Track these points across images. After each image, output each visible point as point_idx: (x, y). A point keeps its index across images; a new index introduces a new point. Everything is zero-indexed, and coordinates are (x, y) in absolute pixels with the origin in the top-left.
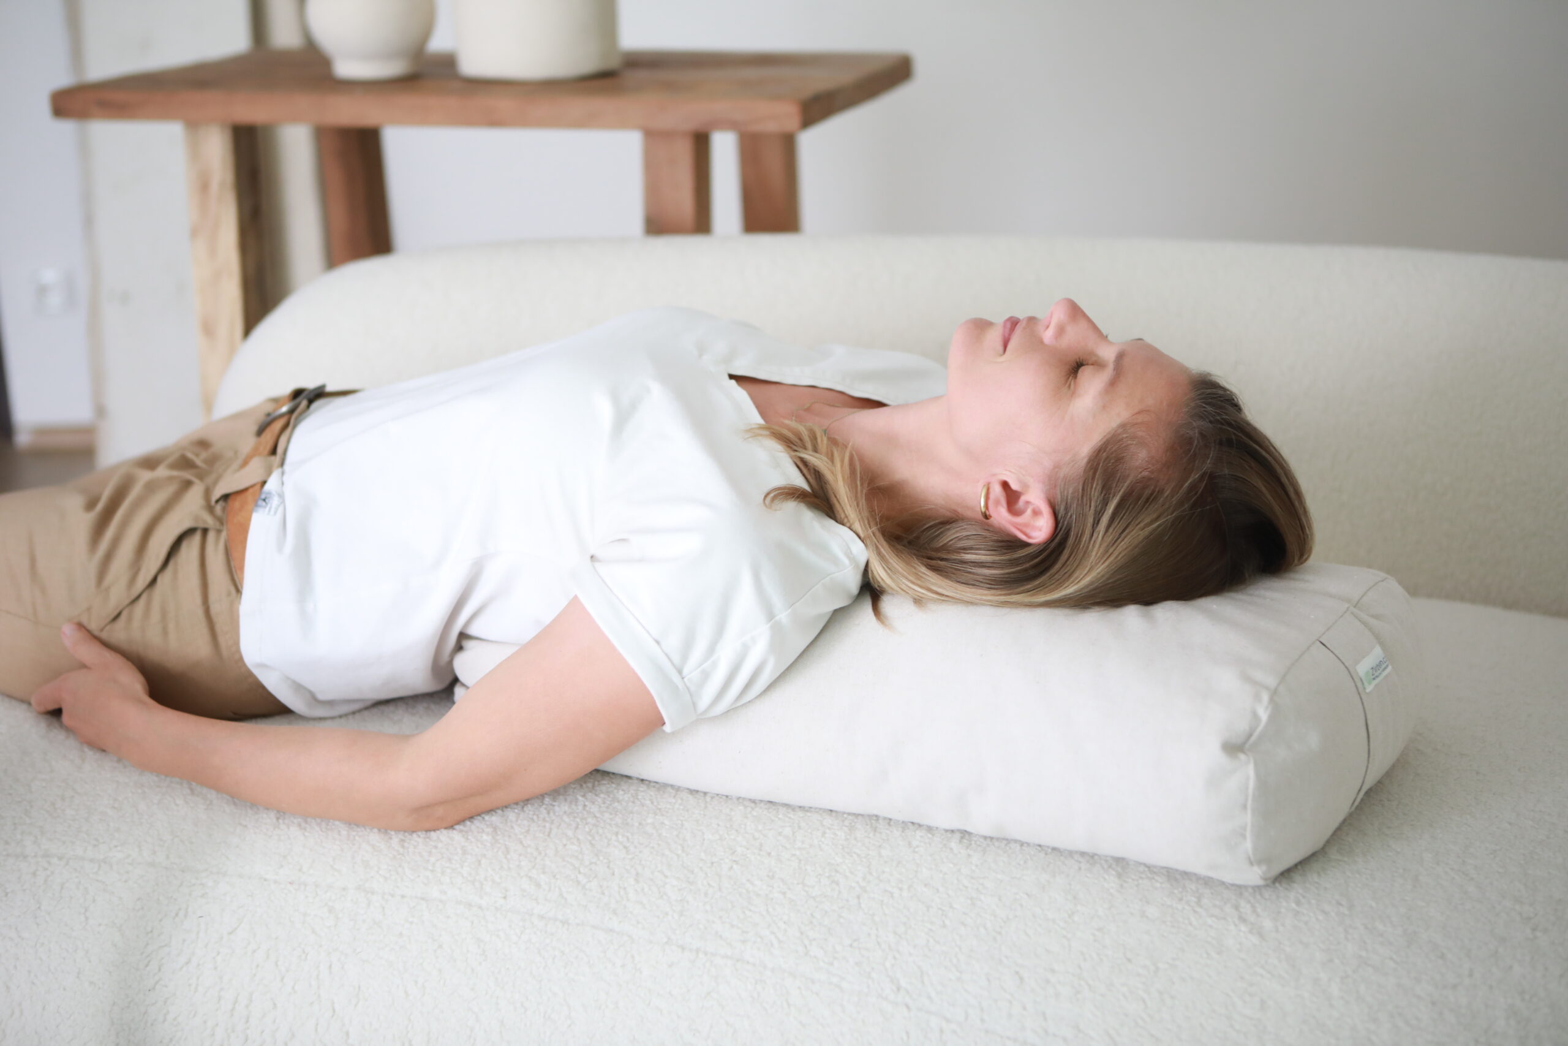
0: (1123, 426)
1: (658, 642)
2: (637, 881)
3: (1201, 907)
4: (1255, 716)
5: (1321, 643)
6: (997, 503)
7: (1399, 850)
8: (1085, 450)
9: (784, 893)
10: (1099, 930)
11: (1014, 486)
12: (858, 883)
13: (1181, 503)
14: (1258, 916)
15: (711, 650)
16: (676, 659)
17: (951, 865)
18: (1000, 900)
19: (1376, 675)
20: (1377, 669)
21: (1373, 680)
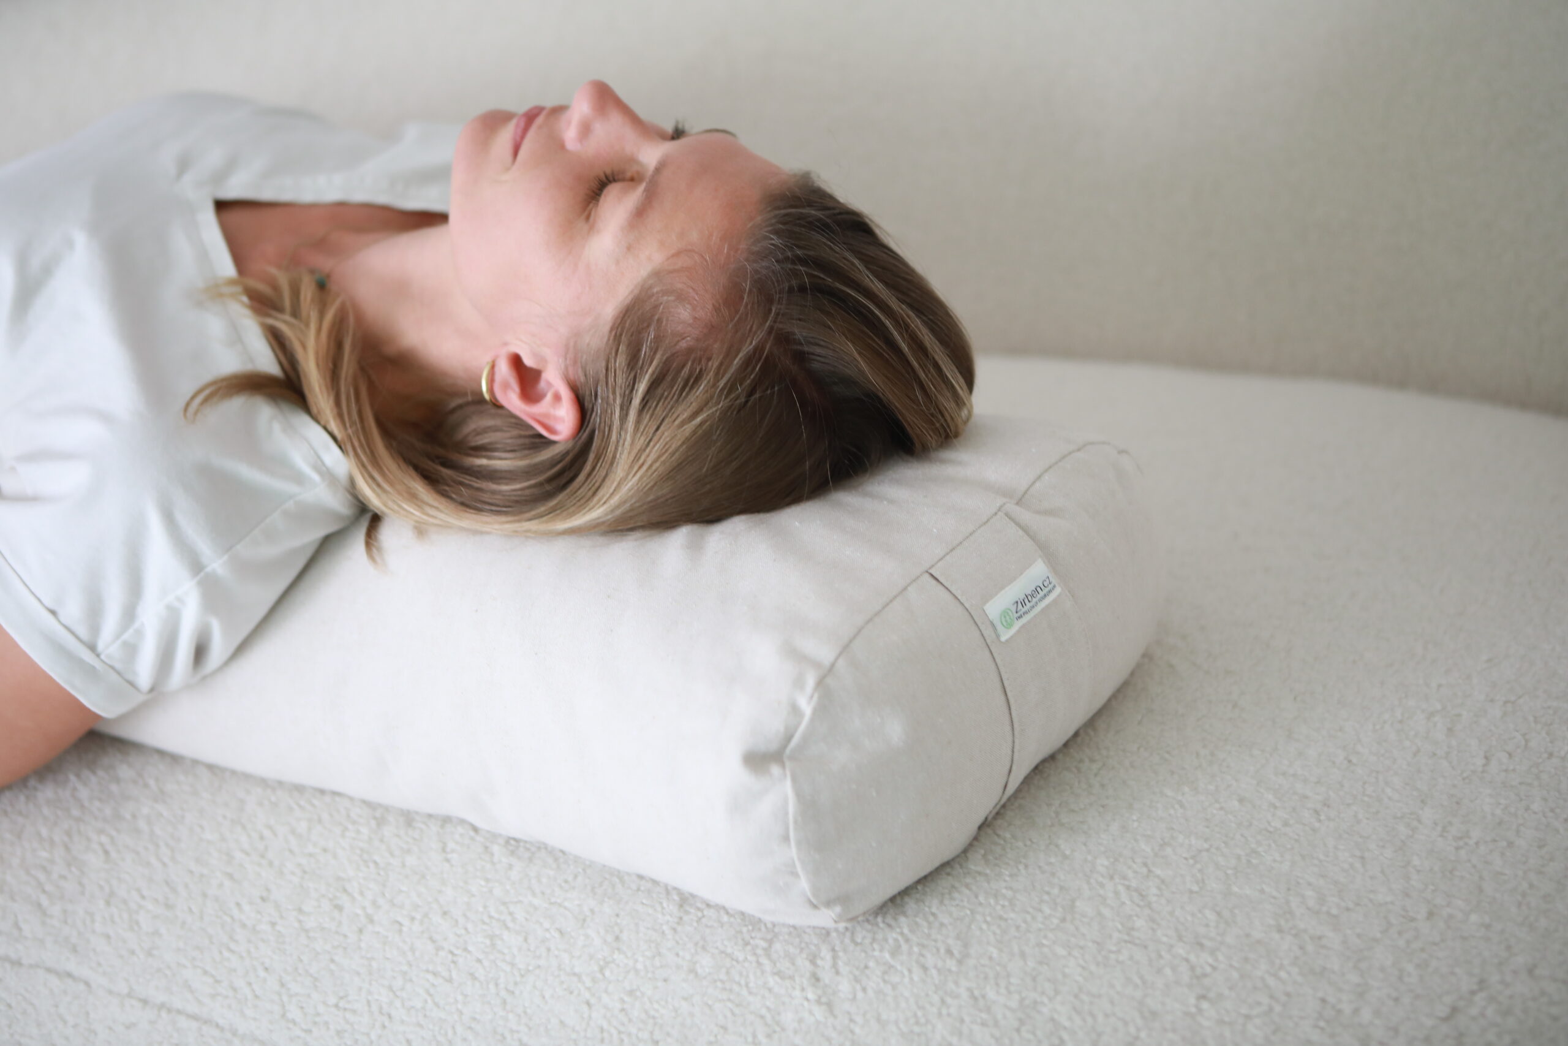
0: (657, 274)
1: (53, 613)
2: (108, 903)
3: (768, 956)
4: (795, 710)
5: (932, 575)
6: (506, 386)
7: (1068, 852)
8: (609, 310)
9: (273, 924)
10: (631, 993)
11: (528, 361)
12: (364, 908)
13: (731, 387)
14: (837, 973)
15: (130, 614)
16: (83, 632)
17: (483, 883)
18: (526, 940)
19: (1021, 612)
20: (1026, 601)
21: (1019, 617)
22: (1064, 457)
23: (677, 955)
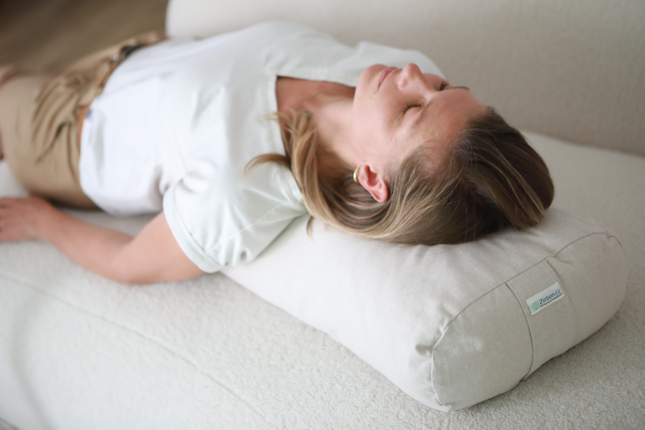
0: (421, 148)
1: (191, 234)
3: (425, 417)
4: (438, 332)
5: (507, 285)
6: (363, 178)
7: (551, 400)
8: (402, 157)
10: (374, 419)
11: (372, 170)
12: (291, 361)
13: (441, 198)
15: (216, 240)
16: (200, 243)
17: (334, 361)
18: (343, 388)
19: (543, 304)
20: (546, 299)
21: (542, 306)
22: (580, 239)
23: (394, 408)
